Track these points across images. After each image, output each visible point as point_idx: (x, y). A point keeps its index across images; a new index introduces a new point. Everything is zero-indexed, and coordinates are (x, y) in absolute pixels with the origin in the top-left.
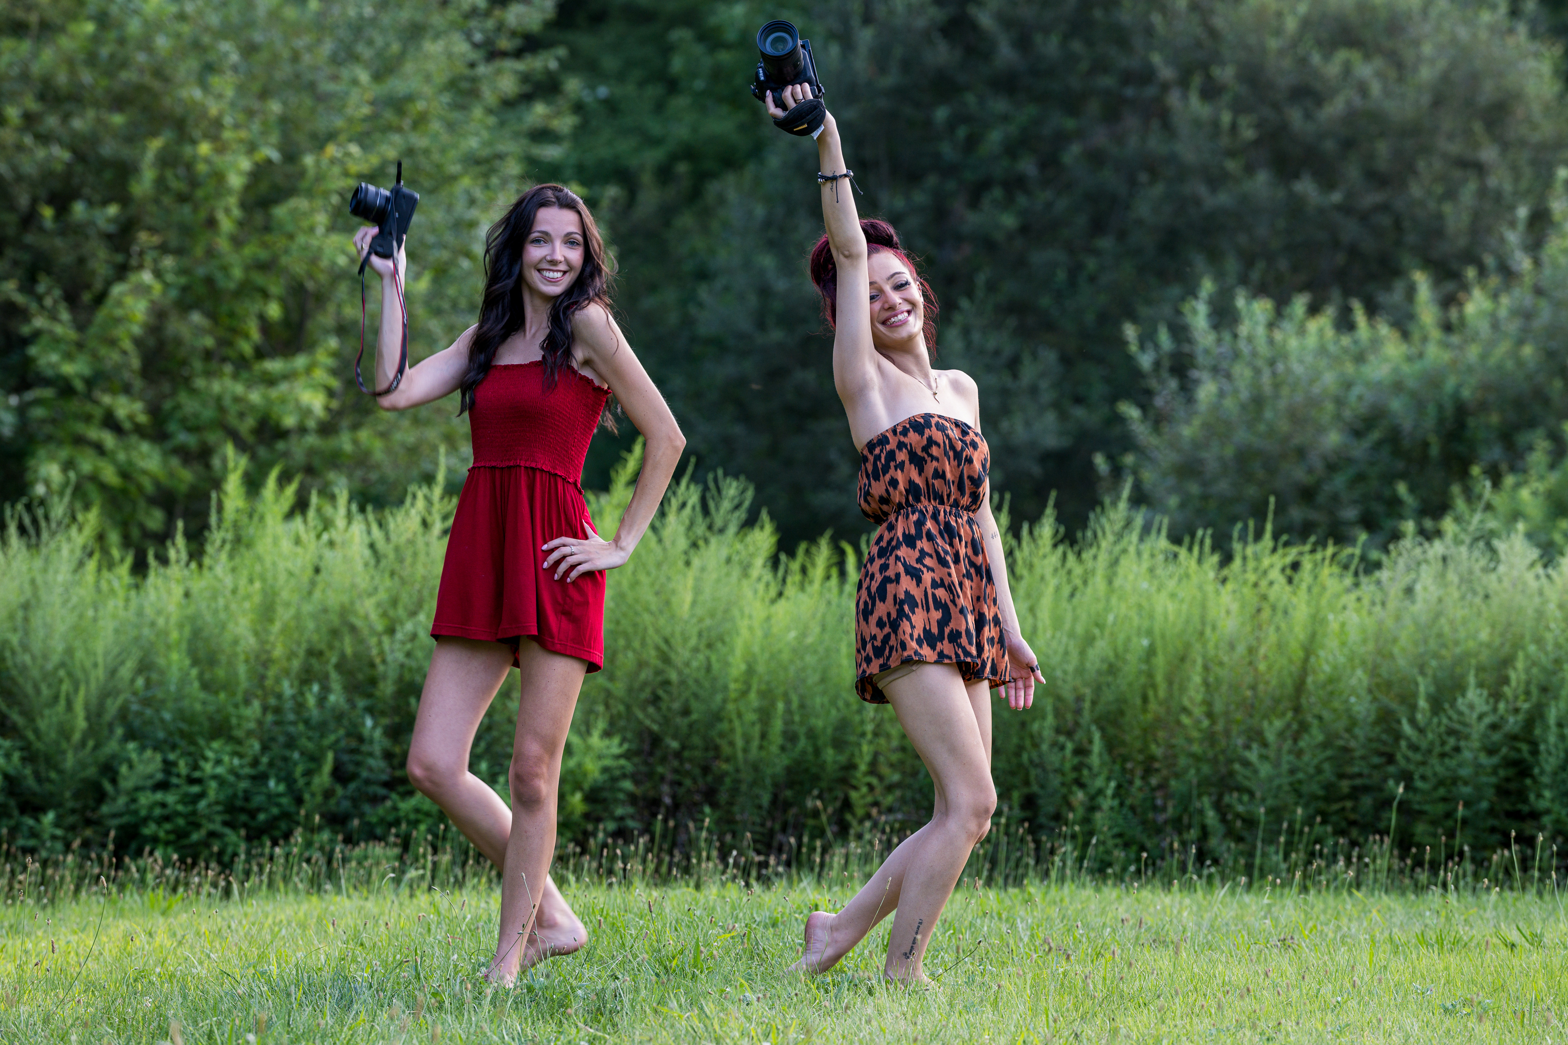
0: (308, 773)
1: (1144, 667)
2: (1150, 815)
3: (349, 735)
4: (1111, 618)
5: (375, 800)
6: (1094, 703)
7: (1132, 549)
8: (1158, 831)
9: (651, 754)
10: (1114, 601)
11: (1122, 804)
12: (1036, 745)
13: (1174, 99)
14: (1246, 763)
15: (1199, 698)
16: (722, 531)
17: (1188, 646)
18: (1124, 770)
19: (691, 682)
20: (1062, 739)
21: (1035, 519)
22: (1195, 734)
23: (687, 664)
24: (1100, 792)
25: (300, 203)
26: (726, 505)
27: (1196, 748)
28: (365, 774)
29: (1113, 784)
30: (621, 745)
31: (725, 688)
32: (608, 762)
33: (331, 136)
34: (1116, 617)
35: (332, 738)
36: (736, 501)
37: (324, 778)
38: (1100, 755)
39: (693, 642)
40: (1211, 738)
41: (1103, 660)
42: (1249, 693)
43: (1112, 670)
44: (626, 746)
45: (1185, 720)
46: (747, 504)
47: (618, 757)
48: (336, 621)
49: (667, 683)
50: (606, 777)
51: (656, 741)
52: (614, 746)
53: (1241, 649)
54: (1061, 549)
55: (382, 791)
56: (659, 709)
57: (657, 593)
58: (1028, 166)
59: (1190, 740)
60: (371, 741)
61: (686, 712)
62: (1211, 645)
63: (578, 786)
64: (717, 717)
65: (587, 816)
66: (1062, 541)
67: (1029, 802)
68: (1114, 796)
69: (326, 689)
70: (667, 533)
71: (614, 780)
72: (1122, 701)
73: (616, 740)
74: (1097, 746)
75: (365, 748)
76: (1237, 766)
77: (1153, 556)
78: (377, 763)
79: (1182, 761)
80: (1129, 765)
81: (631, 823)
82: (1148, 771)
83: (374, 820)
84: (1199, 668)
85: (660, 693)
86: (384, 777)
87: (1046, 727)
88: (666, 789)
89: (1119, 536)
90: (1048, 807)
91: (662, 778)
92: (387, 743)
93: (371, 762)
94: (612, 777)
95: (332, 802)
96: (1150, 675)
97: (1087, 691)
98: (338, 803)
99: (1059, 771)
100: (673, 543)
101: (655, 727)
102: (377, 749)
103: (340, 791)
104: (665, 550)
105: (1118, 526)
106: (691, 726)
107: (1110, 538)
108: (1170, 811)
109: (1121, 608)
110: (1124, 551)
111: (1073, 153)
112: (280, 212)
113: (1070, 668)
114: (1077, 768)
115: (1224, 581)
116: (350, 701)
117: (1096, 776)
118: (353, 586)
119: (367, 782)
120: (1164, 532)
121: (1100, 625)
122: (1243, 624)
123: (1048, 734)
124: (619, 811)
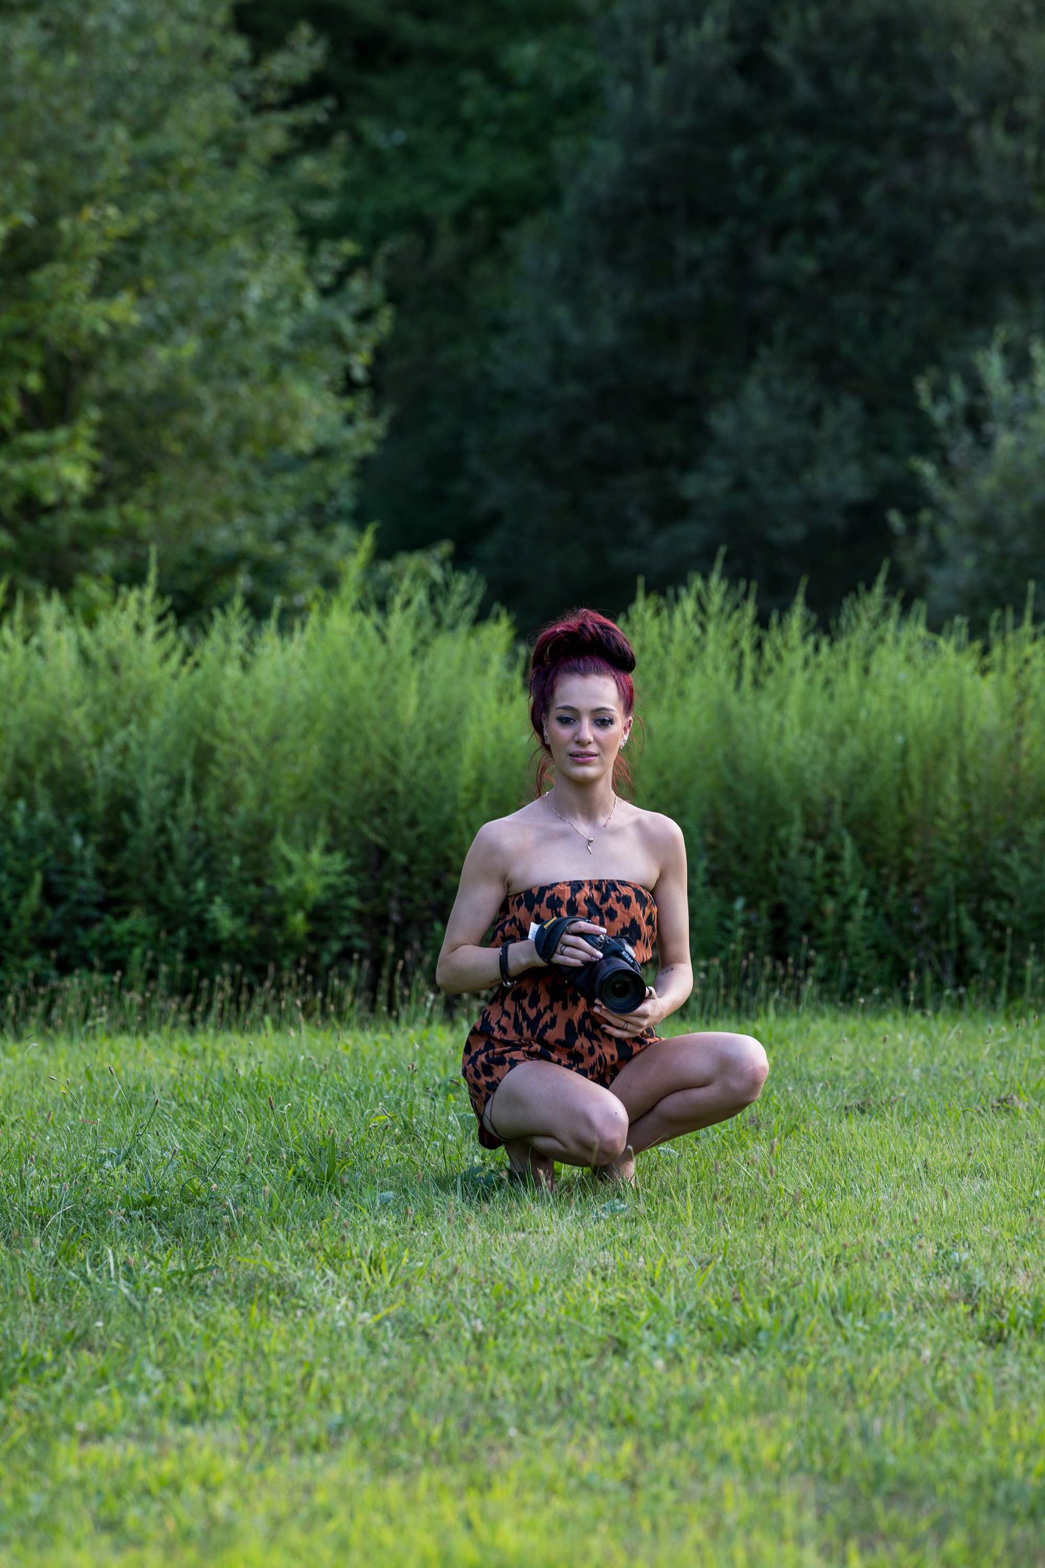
0: (17, 896)
1: (898, 765)
2: (906, 924)
3: (58, 853)
4: (863, 715)
5: (87, 923)
6: (845, 805)
7: (889, 638)
8: (913, 940)
9: (379, 866)
10: (868, 695)
11: (875, 913)
12: (783, 854)
13: (977, 134)
14: (1006, 869)
15: (955, 798)
16: (453, 627)
17: (944, 741)
18: (879, 876)
19: (419, 792)
20: (811, 844)
21: (785, 609)
22: (953, 838)
23: (414, 772)
24: (854, 900)
25: (58, 269)
26: (456, 600)
27: (954, 852)
28: (75, 896)
29: (864, 893)
30: (343, 860)
31: (454, 798)
32: (332, 879)
33: (90, 198)
34: (869, 713)
35: (39, 858)
36: (466, 597)
37: (33, 898)
38: (853, 861)
39: (420, 748)
40: (971, 841)
41: (855, 759)
42: (1009, 792)
43: (864, 768)
44: (348, 863)
45: (941, 823)
46: (477, 599)
47: (340, 874)
48: (44, 733)
49: (393, 792)
50: (329, 894)
51: (383, 854)
52: (338, 862)
53: (999, 745)
54: (812, 639)
55: (94, 913)
56: (385, 821)
57: (380, 698)
58: (828, 207)
59: (947, 843)
60: (82, 859)
61: (413, 823)
62: (970, 742)
63: (300, 905)
64: (446, 829)
65: (311, 936)
66: (813, 631)
67: (778, 912)
68: (868, 904)
69: (32, 808)
70: (391, 634)
71: (340, 896)
72: (875, 802)
73: (338, 856)
74: (849, 851)
75: (77, 867)
76: (996, 872)
77: (910, 644)
78: (88, 885)
79: (939, 867)
80: (885, 871)
81: (358, 943)
82: (904, 877)
83: (86, 943)
84: (955, 766)
85: (386, 804)
86: (97, 898)
87: (794, 832)
88: (393, 905)
89: (875, 624)
90: (798, 917)
91: (390, 893)
92: (101, 862)
93: (83, 884)
94: (337, 894)
95: (42, 925)
96: (905, 773)
97: (837, 794)
98: (49, 927)
99: (810, 879)
100: (399, 642)
101: (381, 841)
102: (89, 870)
103: (49, 914)
104: (389, 652)
105: (874, 613)
106: (420, 837)
107: (866, 625)
108: (925, 921)
109: (874, 702)
110: (881, 640)
111: (873, 194)
112: (40, 278)
113: (819, 768)
114: (829, 875)
115: (984, 671)
116: (61, 818)
117: (846, 884)
118: (62, 696)
119: (79, 903)
120: (922, 619)
121: (851, 721)
122: (1003, 719)
123: (796, 840)
124: (345, 930)
